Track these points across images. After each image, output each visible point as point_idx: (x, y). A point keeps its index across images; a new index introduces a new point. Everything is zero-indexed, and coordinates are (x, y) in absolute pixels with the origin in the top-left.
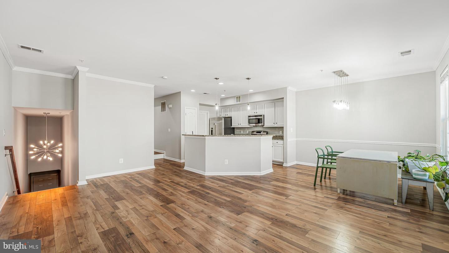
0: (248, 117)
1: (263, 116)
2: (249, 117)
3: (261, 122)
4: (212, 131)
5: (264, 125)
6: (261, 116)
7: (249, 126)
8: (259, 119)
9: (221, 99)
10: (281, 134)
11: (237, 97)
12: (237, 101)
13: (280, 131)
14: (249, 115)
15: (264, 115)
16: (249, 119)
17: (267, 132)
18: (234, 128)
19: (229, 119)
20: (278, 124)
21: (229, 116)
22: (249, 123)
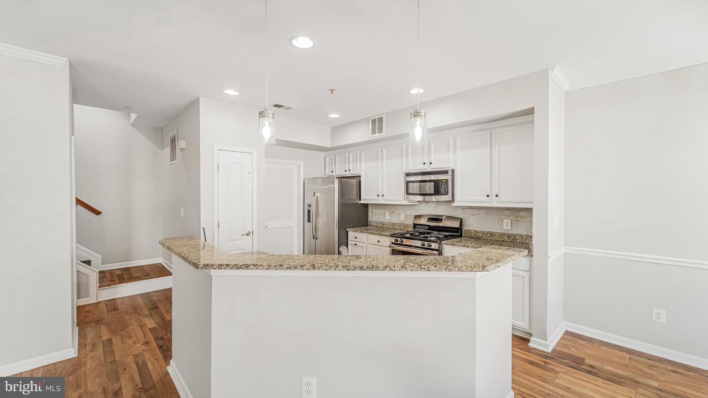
0: (403, 175)
1: (450, 173)
2: (408, 175)
3: (442, 191)
4: (309, 211)
5: (453, 200)
6: (446, 172)
7: (406, 203)
8: (437, 183)
9: (332, 128)
10: (509, 228)
11: (374, 121)
12: (374, 132)
13: (505, 221)
14: (408, 171)
15: (453, 171)
16: (408, 183)
17: (461, 219)
18: (366, 206)
19: (354, 181)
20: (501, 198)
21: (353, 172)
22: (408, 193)
